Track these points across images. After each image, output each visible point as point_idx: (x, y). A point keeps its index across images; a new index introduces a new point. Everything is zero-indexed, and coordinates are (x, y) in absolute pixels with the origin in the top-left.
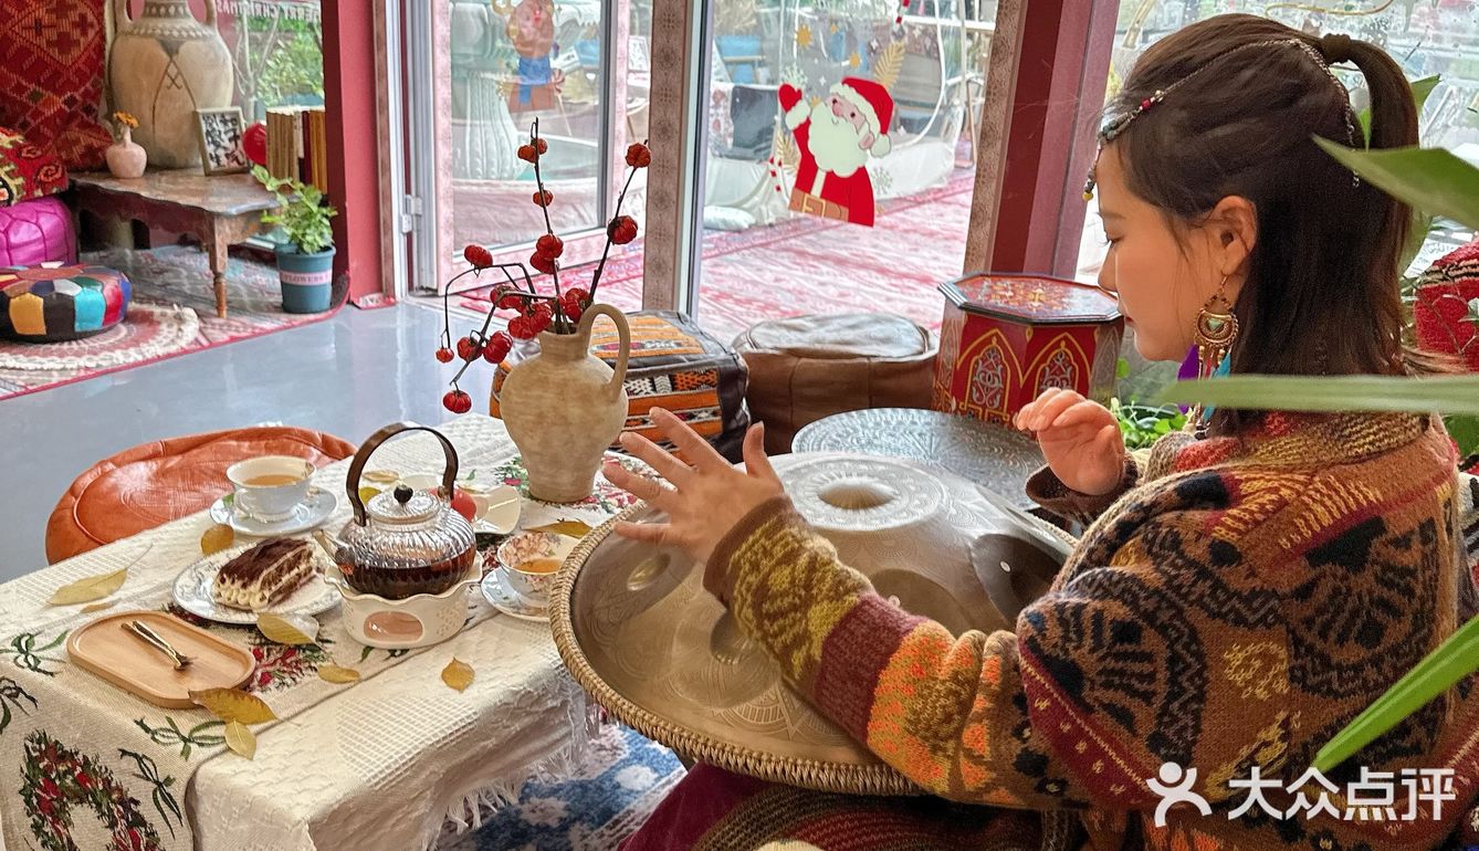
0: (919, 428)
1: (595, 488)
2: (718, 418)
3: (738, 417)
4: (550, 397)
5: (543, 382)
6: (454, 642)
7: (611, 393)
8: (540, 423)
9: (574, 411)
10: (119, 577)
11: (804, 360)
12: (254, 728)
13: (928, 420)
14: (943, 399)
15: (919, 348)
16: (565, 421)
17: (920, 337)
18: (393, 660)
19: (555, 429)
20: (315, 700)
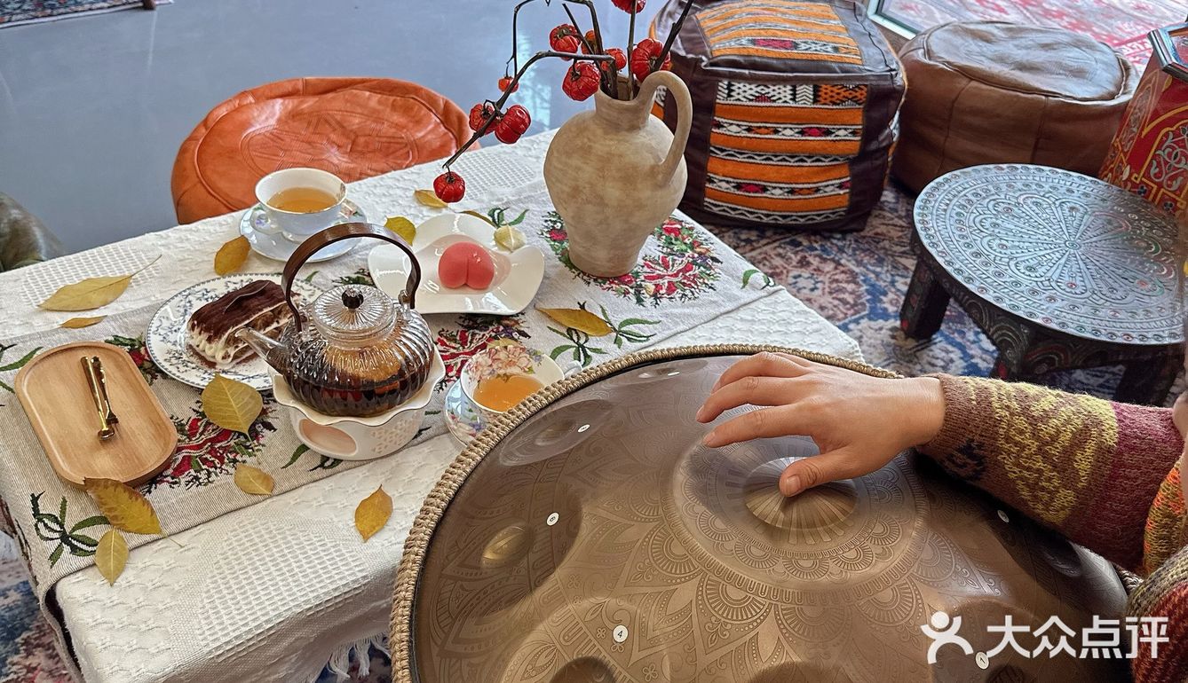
0: (1074, 199)
1: (640, 261)
2: (859, 138)
3: (881, 138)
4: (588, 172)
5: (586, 151)
6: (393, 461)
7: (660, 177)
8: (574, 197)
9: (613, 192)
10: (120, 286)
11: (974, 84)
12: (136, 539)
13: (1088, 190)
14: (1116, 163)
15: (1112, 89)
16: (601, 202)
17: (1119, 74)
18: (320, 472)
19: (589, 207)
20: (212, 515)
